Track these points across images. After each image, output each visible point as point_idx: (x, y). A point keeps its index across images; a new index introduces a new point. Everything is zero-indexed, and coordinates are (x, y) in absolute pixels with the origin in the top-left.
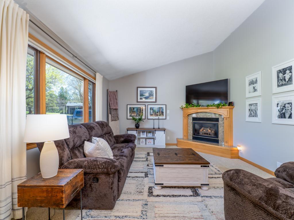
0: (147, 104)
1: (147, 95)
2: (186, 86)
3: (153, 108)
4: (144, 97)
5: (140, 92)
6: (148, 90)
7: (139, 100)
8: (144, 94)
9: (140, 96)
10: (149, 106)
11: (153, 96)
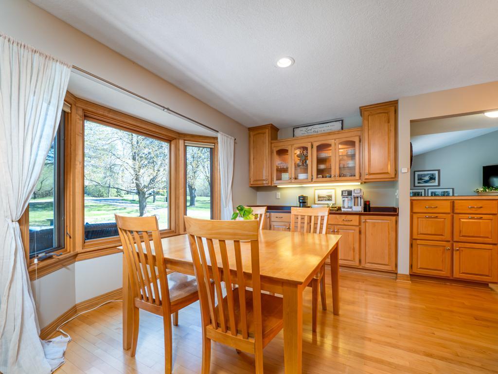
0: (427, 188)
1: (427, 178)
2: (483, 167)
3: (435, 192)
4: (423, 181)
5: (418, 176)
6: (428, 174)
7: (417, 184)
8: (423, 178)
9: (418, 180)
10: (430, 191)
11: (435, 179)
